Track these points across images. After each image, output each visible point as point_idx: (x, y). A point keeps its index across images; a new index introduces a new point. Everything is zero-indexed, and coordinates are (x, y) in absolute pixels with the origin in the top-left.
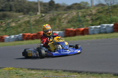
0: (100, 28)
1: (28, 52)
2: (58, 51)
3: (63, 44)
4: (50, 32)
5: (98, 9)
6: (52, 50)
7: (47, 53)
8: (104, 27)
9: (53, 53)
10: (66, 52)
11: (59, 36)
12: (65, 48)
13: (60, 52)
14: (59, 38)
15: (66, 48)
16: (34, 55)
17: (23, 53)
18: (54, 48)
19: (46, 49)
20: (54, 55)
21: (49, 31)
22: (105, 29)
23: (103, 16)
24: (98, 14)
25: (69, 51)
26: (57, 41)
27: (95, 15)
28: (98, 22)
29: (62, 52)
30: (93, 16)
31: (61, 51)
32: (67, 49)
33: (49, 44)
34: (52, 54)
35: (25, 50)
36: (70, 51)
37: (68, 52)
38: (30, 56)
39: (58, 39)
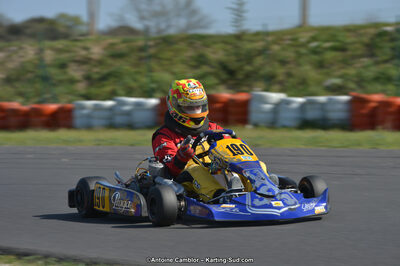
1: (95, 194)
2: (232, 202)
3: (256, 171)
4: (199, 113)
5: (112, 45)
6: (203, 192)
7: (183, 203)
8: (127, 108)
9: (215, 209)
10: (271, 206)
11: (234, 137)
12: (263, 191)
13: (241, 204)
14: (238, 142)
15: (269, 190)
16: (127, 206)
17: (72, 194)
18: (214, 188)
19: (176, 189)
20: (217, 219)
21: (198, 107)
22: (128, 114)
23: (127, 68)
24: (110, 61)
25: (280, 204)
26: (229, 156)
27: (100, 63)
28: (108, 89)
29: (254, 206)
30: (95, 66)
31: (248, 201)
32: (273, 197)
33: (191, 165)
34: (210, 213)
35: (83, 183)
36: (286, 205)
37: (279, 208)
38: (107, 209)
39: (233, 149)
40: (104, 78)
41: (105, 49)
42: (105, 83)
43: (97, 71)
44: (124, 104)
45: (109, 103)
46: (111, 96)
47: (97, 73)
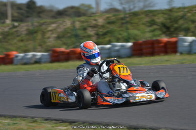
0: (109, 49)
5: (108, 18)
8: (117, 48)
22: (118, 51)
23: (116, 28)
24: (108, 26)
27: (103, 26)
28: (107, 39)
30: (100, 28)
40: (105, 34)
41: (104, 20)
42: (106, 36)
43: (101, 31)
44: (116, 46)
45: (108, 46)
46: (109, 43)
47: (101, 32)
